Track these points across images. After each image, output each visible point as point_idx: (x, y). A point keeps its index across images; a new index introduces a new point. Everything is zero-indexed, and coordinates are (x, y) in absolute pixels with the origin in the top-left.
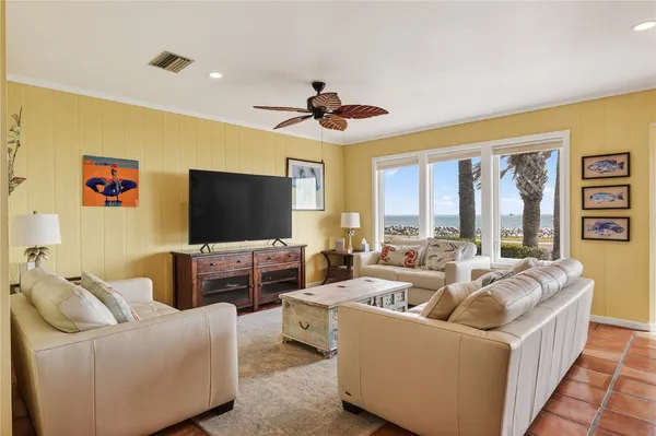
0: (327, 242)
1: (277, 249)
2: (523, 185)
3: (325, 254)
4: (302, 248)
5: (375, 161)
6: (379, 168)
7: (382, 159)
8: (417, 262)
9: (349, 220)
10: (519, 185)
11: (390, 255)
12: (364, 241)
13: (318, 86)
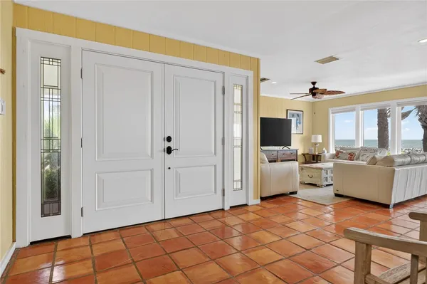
0: (304, 150)
1: (285, 150)
2: (423, 119)
3: (304, 155)
4: (297, 151)
5: (330, 110)
6: (333, 113)
7: (334, 108)
8: (355, 158)
9: (316, 139)
10: (420, 120)
11: (340, 154)
12: (324, 149)
13: (314, 83)
